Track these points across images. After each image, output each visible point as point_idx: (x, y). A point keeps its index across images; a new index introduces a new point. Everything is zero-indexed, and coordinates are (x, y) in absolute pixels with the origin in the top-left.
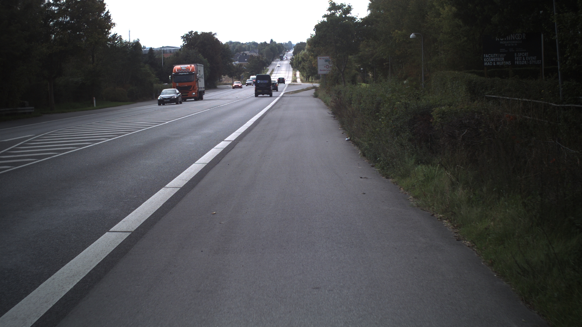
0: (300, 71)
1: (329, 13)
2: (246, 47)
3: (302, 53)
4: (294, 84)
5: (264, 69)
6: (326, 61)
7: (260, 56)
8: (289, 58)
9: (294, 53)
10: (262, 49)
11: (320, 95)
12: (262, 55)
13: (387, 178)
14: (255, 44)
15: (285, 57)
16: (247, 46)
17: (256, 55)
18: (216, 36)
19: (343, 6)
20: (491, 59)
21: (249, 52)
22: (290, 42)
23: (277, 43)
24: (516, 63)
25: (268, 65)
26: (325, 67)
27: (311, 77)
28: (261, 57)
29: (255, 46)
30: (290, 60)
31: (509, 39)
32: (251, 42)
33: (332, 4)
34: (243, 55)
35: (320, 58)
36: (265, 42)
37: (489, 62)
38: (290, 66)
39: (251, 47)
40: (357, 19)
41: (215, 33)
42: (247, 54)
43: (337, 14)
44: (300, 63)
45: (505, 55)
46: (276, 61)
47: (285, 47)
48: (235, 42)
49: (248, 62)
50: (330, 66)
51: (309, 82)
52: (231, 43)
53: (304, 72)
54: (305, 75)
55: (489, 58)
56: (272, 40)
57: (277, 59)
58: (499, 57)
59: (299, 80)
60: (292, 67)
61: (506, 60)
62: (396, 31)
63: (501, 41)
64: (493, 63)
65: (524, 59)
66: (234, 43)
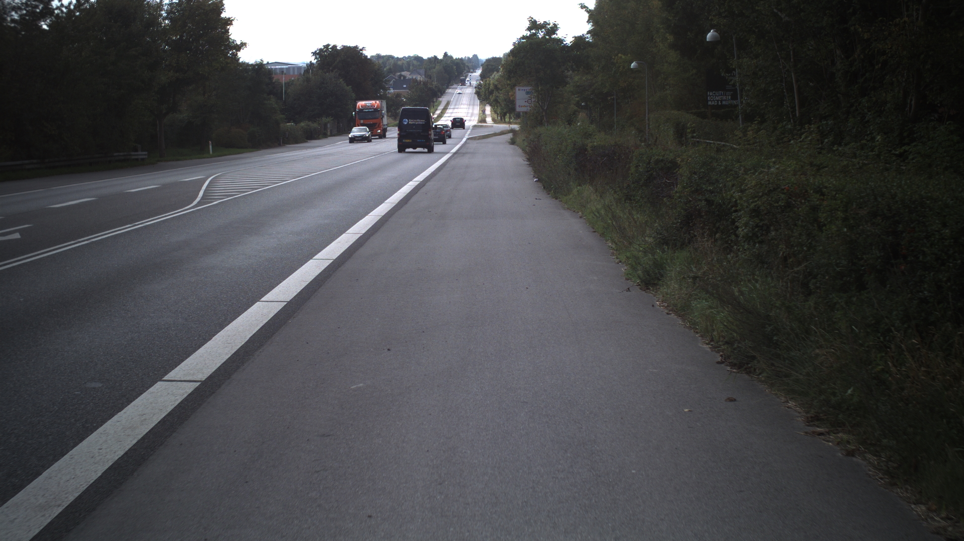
0: (491, 105)
2: (403, 64)
3: (494, 76)
4: (481, 126)
5: (435, 100)
6: (527, 93)
7: (428, 81)
8: (474, 83)
9: (483, 76)
10: (430, 70)
11: (518, 140)
12: (430, 79)
14: (418, 59)
15: (468, 81)
16: (405, 62)
17: (422, 79)
18: (364, 52)
19: (546, 25)
20: (715, 97)
21: (409, 73)
22: (475, 56)
23: (454, 58)
25: (440, 94)
26: (525, 102)
27: (508, 114)
29: (419, 63)
30: (477, 88)
32: (412, 55)
33: (532, 22)
34: (400, 78)
35: (519, 90)
36: (435, 57)
37: (714, 101)
38: (476, 96)
39: (411, 65)
40: (565, 41)
41: (363, 48)
42: (406, 77)
43: (539, 34)
44: (491, 93)
45: (732, 93)
46: (453, 88)
47: (467, 64)
48: (386, 56)
49: (409, 89)
50: (532, 101)
51: (505, 122)
52: (379, 57)
53: (497, 106)
54: (499, 111)
55: (713, 96)
56: (446, 54)
57: (455, 86)
58: (725, 95)
59: (489, 120)
60: (479, 99)
61: (732, 98)
64: (718, 103)
66: (383, 57)
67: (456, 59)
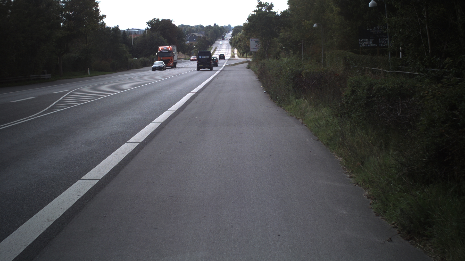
1: (257, 9)
3: (239, 34)
4: (232, 59)
5: (209, 47)
6: (256, 42)
8: (229, 38)
9: (233, 35)
10: (207, 31)
11: (252, 66)
12: (207, 36)
13: (280, 107)
14: (201, 27)
15: (226, 37)
16: (195, 28)
17: (203, 36)
18: (173, 22)
19: (267, 4)
20: (364, 43)
21: (197, 33)
22: (229, 25)
23: (219, 26)
24: (380, 45)
25: (212, 44)
26: (255, 46)
27: (245, 53)
28: (206, 37)
29: (202, 29)
30: (230, 41)
31: (376, 29)
32: (198, 25)
33: (260, 3)
34: (193, 36)
35: (252, 40)
36: (210, 26)
37: (363, 44)
38: (230, 44)
39: (198, 30)
40: (277, 13)
41: (173, 20)
42: (195, 35)
43: (263, 9)
44: (237, 42)
45: (373, 40)
46: (219, 41)
47: (225, 29)
48: (186, 25)
49: (196, 41)
50: (259, 46)
51: (244, 57)
52: (182, 26)
53: (240, 49)
54: (241, 52)
55: (362, 42)
56: (215, 24)
57: (219, 40)
58: (369, 41)
59: (236, 56)
60: (231, 46)
61: (373, 43)
62: (306, 21)
63: (371, 30)
64: (365, 45)
65: (385, 43)
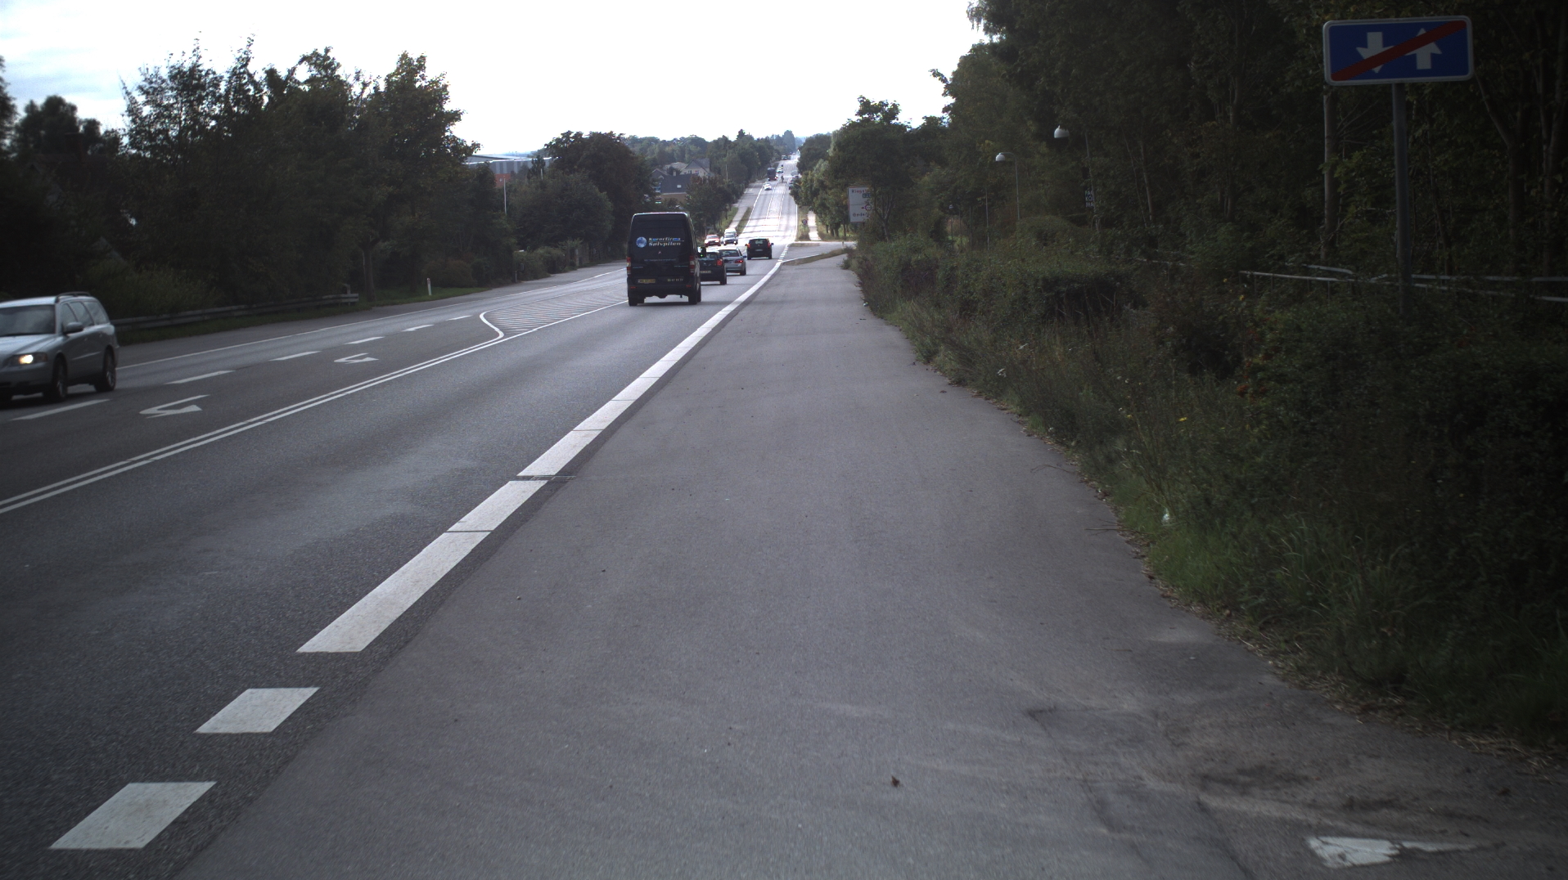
0: (816, 212)
1: (860, 116)
2: (674, 150)
3: (820, 165)
4: (802, 245)
6: (865, 195)
7: (715, 177)
8: (789, 177)
9: (802, 167)
10: (718, 158)
11: (854, 263)
12: (720, 174)
14: (697, 141)
15: (779, 172)
16: (676, 148)
17: (706, 175)
19: (883, 106)
21: (685, 165)
22: (789, 134)
23: (755, 138)
25: (735, 198)
26: (863, 208)
27: (841, 226)
28: (718, 178)
29: (700, 149)
30: (793, 186)
33: (864, 103)
34: (672, 174)
35: (853, 191)
36: (725, 138)
38: (793, 198)
39: (687, 152)
40: (908, 128)
42: (680, 171)
43: (873, 120)
44: (815, 193)
46: (755, 187)
47: (775, 147)
48: (646, 138)
49: (685, 191)
50: (871, 205)
51: (838, 238)
54: (828, 221)
56: (741, 133)
57: (759, 183)
59: (814, 235)
60: (797, 203)
67: (758, 139)
